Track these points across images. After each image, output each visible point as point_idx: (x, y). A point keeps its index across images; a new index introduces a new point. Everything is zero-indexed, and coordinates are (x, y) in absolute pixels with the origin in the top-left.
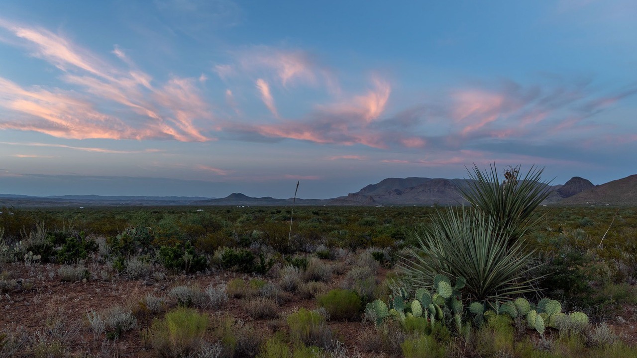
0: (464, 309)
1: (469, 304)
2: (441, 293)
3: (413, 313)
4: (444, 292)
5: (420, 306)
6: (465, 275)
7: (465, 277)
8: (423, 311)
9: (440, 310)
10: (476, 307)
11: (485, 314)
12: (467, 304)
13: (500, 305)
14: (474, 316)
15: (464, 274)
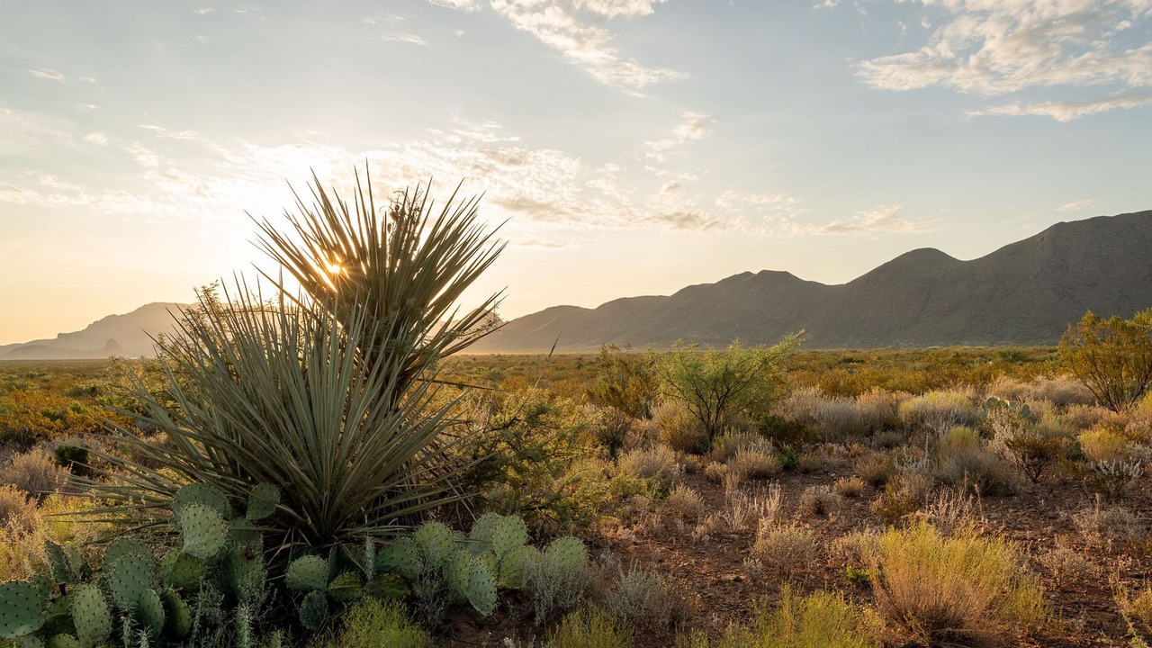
0: (267, 585)
1: (285, 565)
2: (188, 544)
3: (79, 633)
4: (198, 540)
5: (104, 605)
6: (277, 476)
7: (277, 483)
8: (117, 624)
9: (182, 604)
10: (308, 568)
11: (332, 586)
12: (277, 566)
13: (378, 548)
14: (299, 601)
15: (274, 473)
